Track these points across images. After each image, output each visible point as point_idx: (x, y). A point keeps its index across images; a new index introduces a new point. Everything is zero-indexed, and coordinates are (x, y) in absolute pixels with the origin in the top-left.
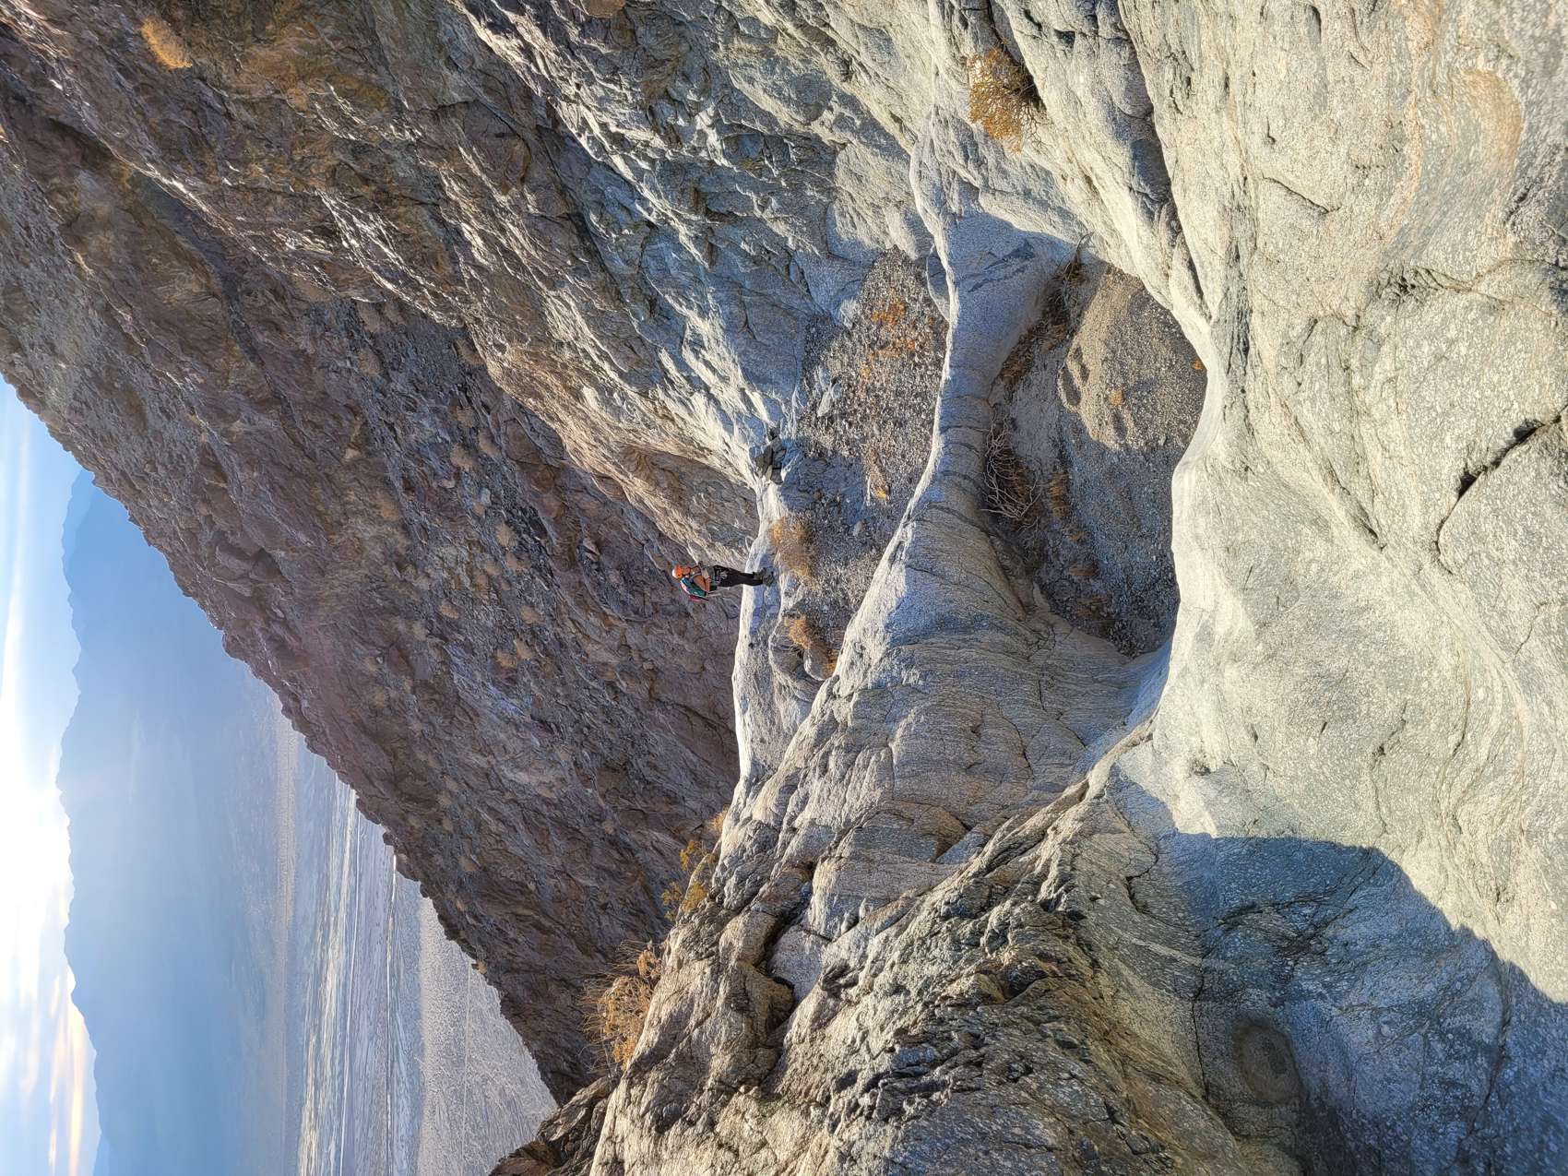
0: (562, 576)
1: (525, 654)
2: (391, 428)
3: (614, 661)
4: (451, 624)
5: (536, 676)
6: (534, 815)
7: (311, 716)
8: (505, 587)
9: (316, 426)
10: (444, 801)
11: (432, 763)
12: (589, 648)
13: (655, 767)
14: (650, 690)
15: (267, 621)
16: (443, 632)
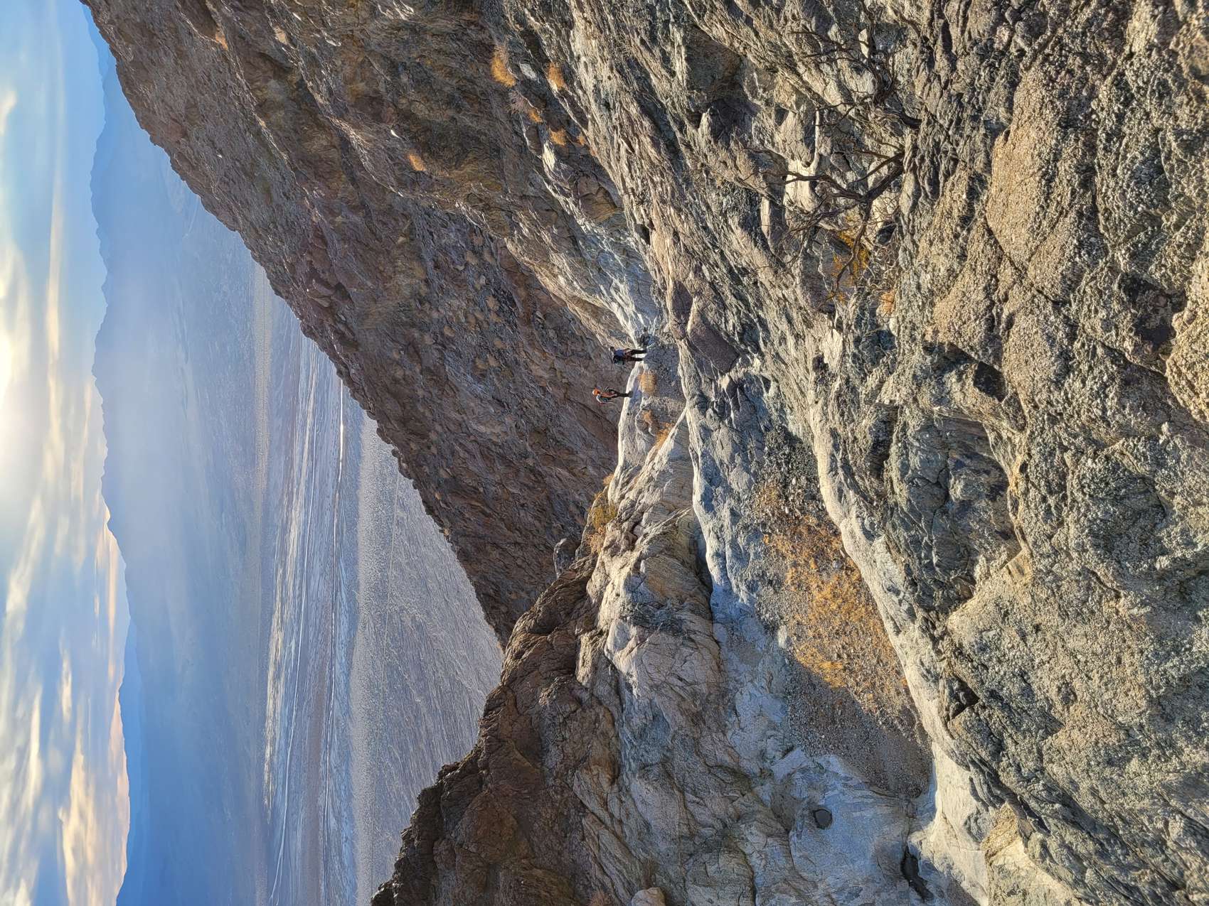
0: (522, 328)
1: (493, 363)
2: (431, 233)
3: (546, 376)
4: (451, 340)
5: (497, 375)
6: (487, 451)
7: (356, 379)
8: (485, 325)
9: (384, 224)
10: (433, 436)
11: (428, 414)
12: (533, 367)
13: (563, 434)
14: (565, 394)
15: (335, 321)
16: (443, 344)
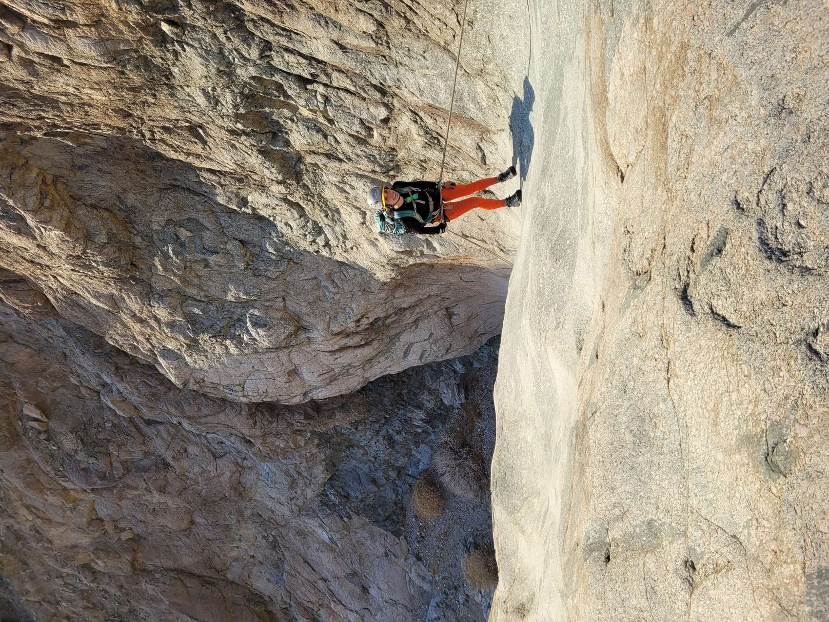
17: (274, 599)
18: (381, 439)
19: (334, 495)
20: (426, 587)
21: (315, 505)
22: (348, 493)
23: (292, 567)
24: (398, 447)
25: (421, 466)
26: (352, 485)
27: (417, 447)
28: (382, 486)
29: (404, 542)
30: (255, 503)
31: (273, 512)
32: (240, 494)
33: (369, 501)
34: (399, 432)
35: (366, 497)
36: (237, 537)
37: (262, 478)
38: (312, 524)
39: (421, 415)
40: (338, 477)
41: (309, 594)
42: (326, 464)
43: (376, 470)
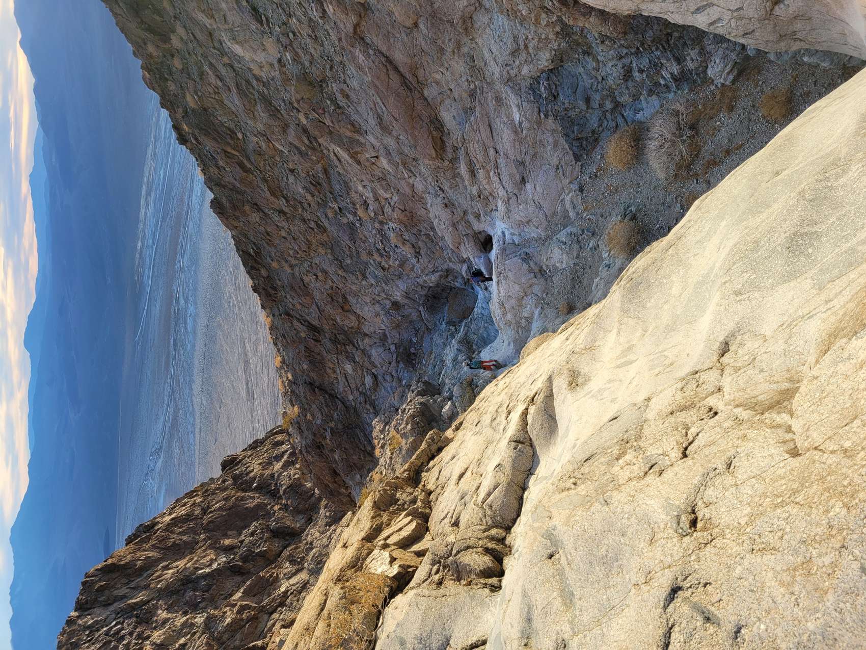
17: (451, 134)
18: (620, 65)
19: (545, 87)
20: (572, 214)
21: (524, 84)
22: (558, 94)
23: (476, 122)
24: (630, 84)
25: (639, 116)
26: (566, 89)
27: (649, 96)
28: (592, 108)
29: (578, 168)
30: (475, 46)
31: (486, 64)
32: (466, 29)
33: (572, 114)
34: (641, 71)
35: (571, 109)
36: (446, 65)
37: (492, 26)
38: (512, 99)
39: (675, 69)
40: (558, 73)
41: (478, 152)
42: (555, 55)
43: (597, 91)
